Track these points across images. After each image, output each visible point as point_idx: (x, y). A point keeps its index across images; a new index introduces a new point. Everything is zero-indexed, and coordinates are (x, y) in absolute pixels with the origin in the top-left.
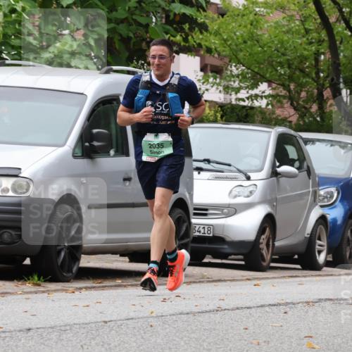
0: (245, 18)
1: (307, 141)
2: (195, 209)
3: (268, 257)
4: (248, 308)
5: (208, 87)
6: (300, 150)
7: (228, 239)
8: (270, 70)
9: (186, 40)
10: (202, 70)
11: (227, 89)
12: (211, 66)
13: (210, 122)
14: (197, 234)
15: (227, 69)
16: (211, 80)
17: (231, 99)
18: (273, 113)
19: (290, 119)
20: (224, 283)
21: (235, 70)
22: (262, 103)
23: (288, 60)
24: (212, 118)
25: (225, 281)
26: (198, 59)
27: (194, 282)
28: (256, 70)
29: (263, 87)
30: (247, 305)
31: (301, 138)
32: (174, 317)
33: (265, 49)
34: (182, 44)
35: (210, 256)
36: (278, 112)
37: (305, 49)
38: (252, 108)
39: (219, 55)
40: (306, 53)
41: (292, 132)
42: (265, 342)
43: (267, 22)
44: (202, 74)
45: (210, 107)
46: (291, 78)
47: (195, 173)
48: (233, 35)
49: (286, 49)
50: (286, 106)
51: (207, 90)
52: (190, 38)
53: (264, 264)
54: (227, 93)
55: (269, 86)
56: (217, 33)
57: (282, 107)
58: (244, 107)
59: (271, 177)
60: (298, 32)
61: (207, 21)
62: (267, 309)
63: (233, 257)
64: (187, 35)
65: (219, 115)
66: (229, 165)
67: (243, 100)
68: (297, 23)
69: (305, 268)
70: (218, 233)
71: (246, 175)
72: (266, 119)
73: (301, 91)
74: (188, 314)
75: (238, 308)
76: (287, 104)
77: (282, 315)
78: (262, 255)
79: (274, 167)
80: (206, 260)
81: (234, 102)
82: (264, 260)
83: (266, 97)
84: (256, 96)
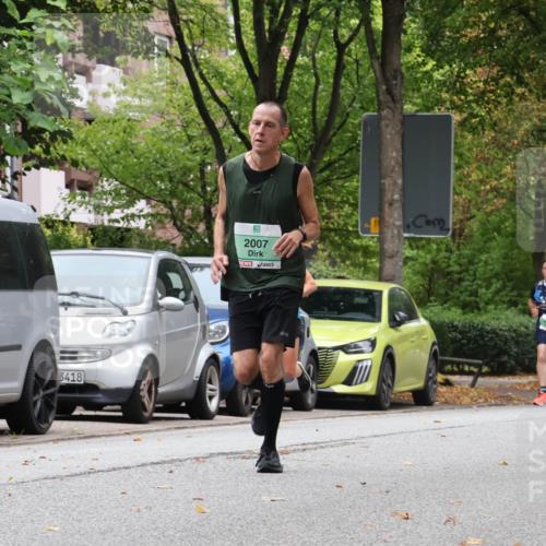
0: (117, 124)
1: (193, 267)
2: (62, 352)
3: (150, 406)
4: (127, 468)
5: (75, 206)
6: (185, 278)
7: (102, 387)
8: (148, 185)
9: (47, 151)
10: (67, 186)
11: (98, 209)
12: (79, 181)
13: (78, 247)
14: (65, 382)
15: (97, 184)
16: (79, 198)
17: (102, 220)
18: (154, 235)
19: (174, 242)
20: (98, 439)
21: (107, 185)
22: (141, 224)
23: (169, 173)
24: (81, 243)
25: (99, 436)
26: (62, 173)
27: (63, 440)
28: (132, 185)
29: (141, 204)
30: (126, 465)
31: (187, 263)
32: (38, 483)
33: (142, 160)
34: (43, 156)
35: (81, 408)
36: (159, 233)
37: (188, 159)
38: (128, 230)
39: (87, 168)
40: (189, 163)
41: (176, 257)
42: (146, 508)
43: (142, 128)
44: (67, 191)
45: (78, 230)
46: (173, 194)
47: (62, 309)
48: (103, 144)
49: (166, 160)
50: (168, 226)
51: (74, 210)
52: (52, 149)
53: (146, 414)
54: (98, 213)
55: (148, 203)
56: (84, 143)
57: (164, 228)
58: (119, 229)
59: (152, 310)
60: (179, 140)
61: (72, 129)
62: (149, 468)
63: (109, 407)
64: (48, 147)
65: (89, 239)
66: (102, 298)
67: (118, 221)
68: (179, 129)
69: (193, 417)
70: (91, 380)
71: (122, 310)
72: (146, 243)
73: (185, 208)
74: (54, 478)
75: (114, 469)
76: (169, 225)
77: (166, 474)
78: (143, 404)
79: (155, 298)
80: (76, 413)
81: (106, 223)
82: (146, 410)
83: (144, 216)
84: (133, 216)
